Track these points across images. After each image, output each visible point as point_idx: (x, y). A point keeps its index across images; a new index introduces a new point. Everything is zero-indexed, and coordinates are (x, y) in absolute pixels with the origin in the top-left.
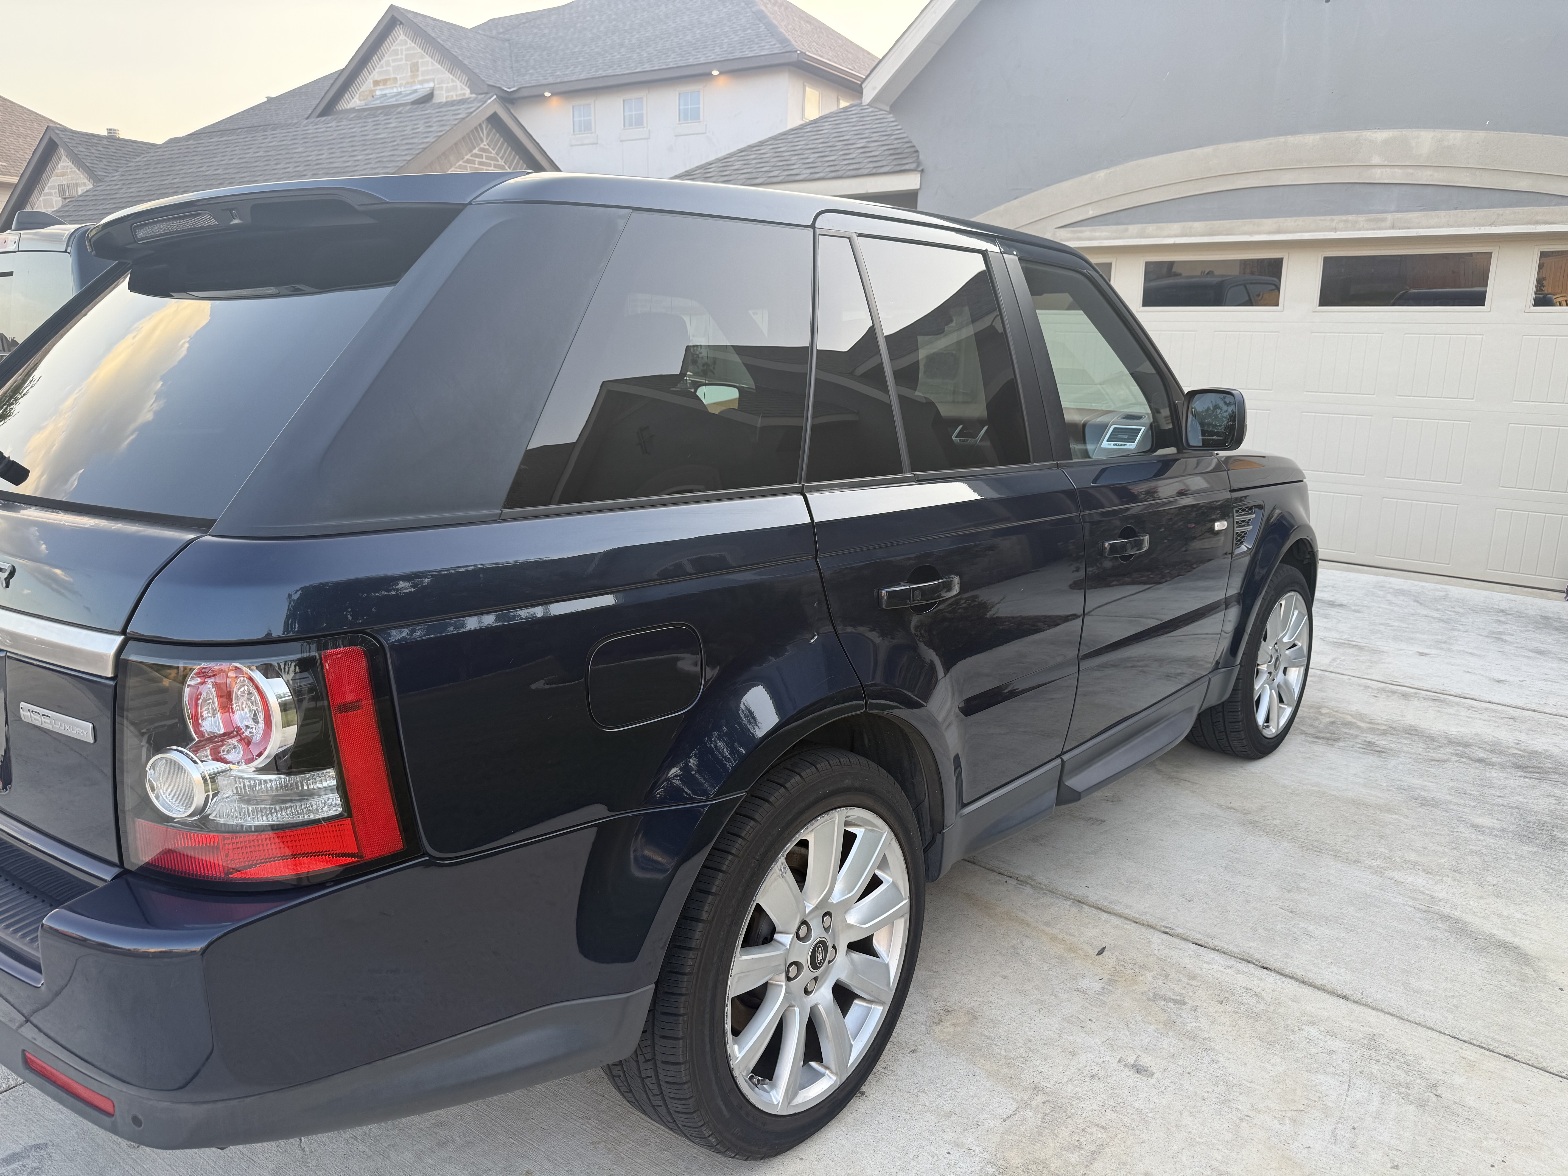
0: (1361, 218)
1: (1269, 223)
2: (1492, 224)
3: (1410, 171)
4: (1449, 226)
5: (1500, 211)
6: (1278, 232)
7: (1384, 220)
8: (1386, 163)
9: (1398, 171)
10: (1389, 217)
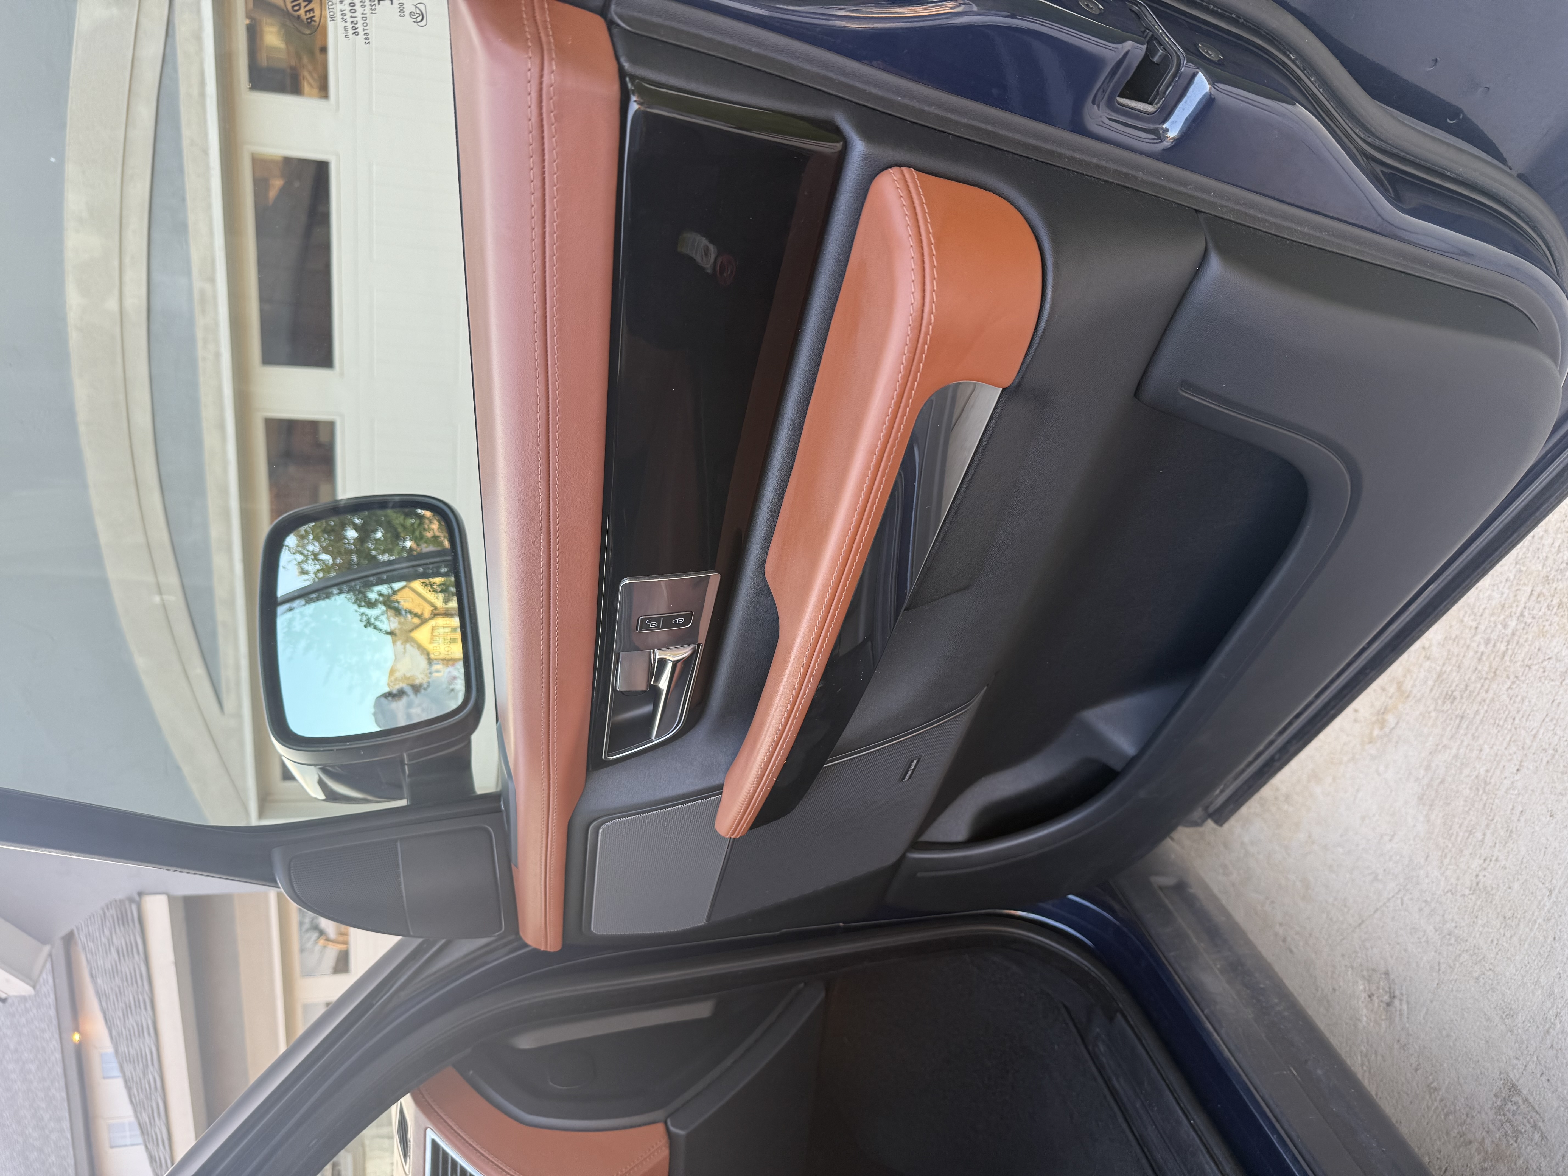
0: (201, 322)
1: (210, 440)
2: (206, 152)
3: (127, 260)
4: (209, 207)
5: (185, 143)
6: (222, 427)
7: (202, 293)
8: (116, 292)
9: (129, 275)
10: (197, 285)
